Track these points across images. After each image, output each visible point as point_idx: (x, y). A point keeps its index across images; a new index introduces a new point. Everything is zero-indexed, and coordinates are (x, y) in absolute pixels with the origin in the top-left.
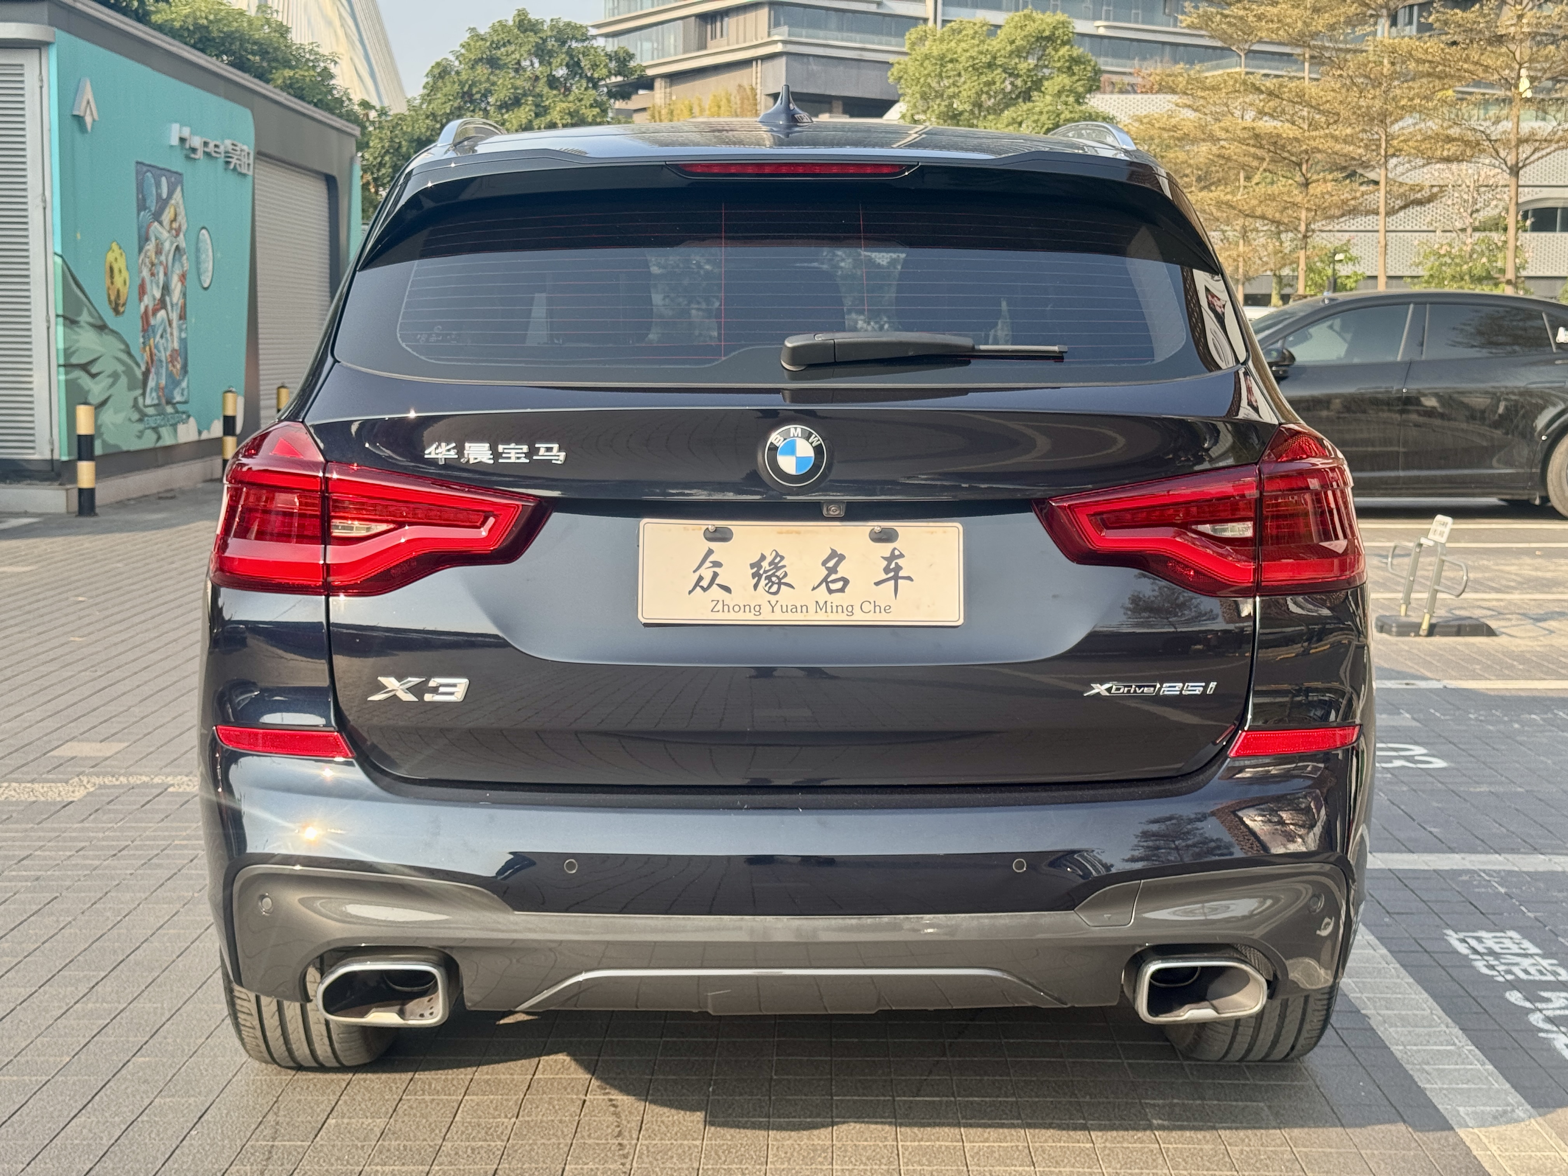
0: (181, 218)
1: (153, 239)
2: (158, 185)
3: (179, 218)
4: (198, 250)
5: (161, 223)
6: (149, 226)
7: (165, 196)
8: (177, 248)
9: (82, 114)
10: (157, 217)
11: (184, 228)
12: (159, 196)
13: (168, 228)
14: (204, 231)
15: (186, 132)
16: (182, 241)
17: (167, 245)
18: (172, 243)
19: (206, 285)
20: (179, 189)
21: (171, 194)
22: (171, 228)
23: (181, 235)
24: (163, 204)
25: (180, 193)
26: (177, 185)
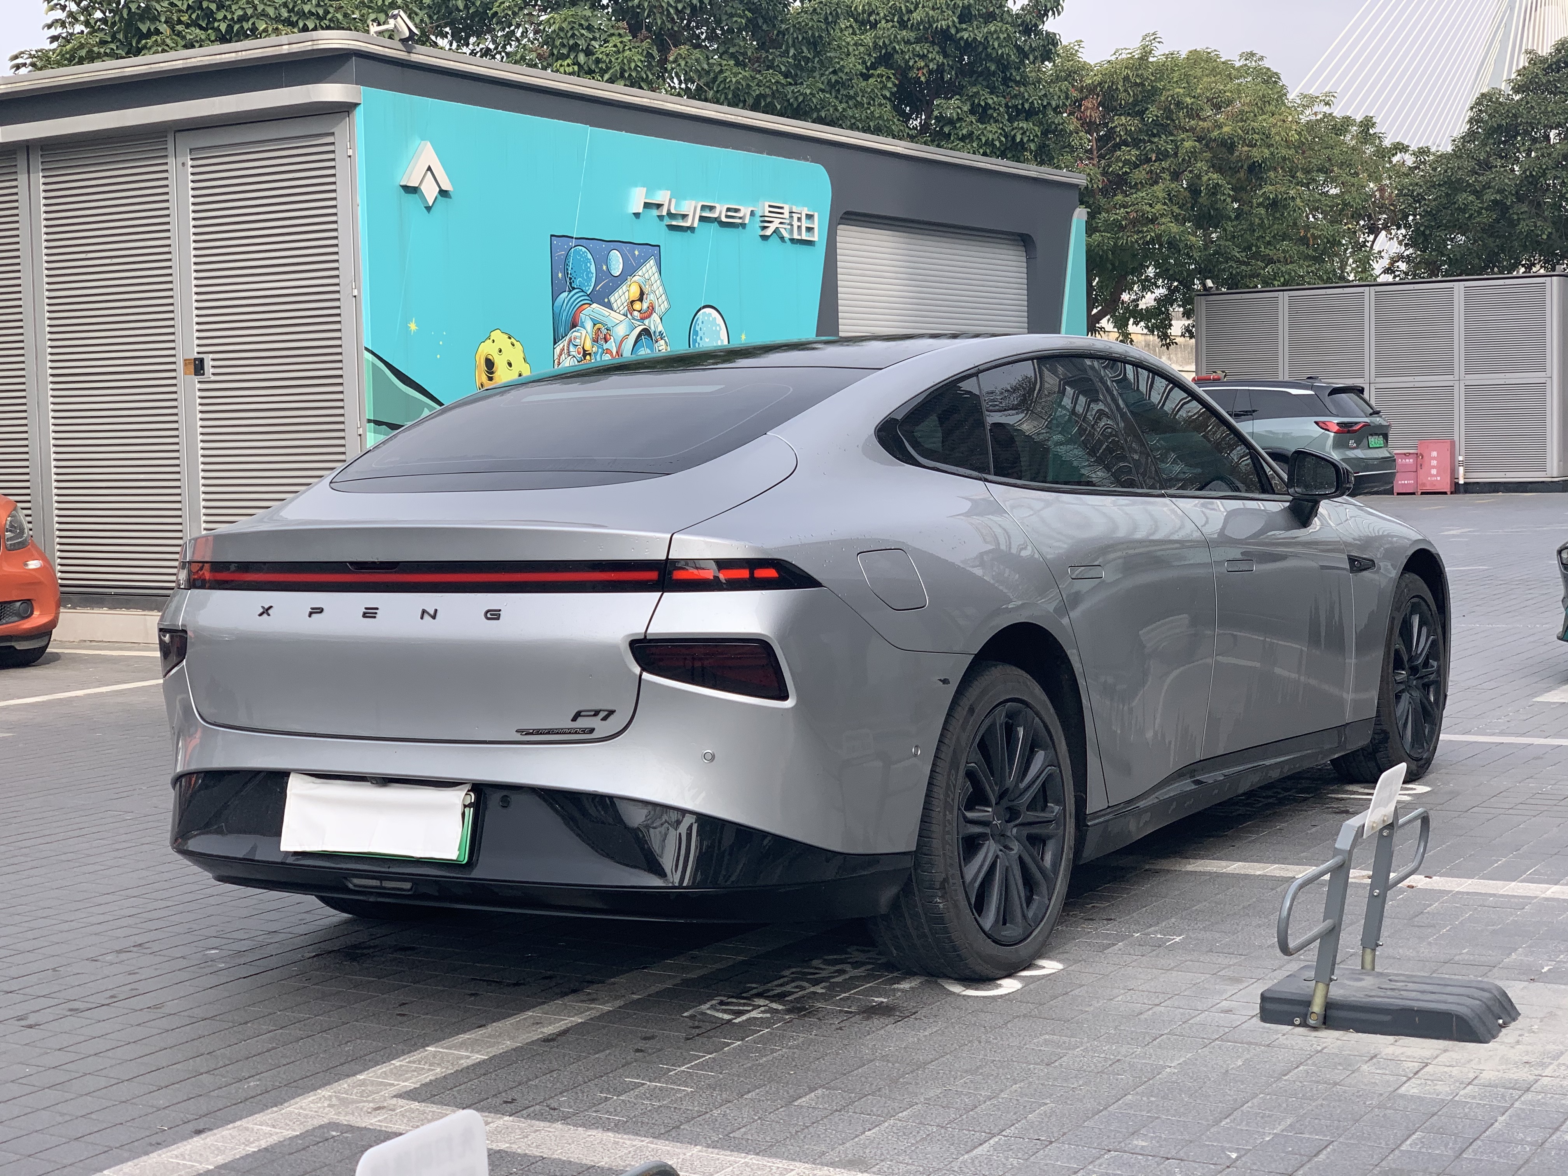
0: (656, 298)
1: (589, 325)
2: (602, 260)
3: (650, 298)
4: (690, 332)
5: (609, 306)
6: (580, 309)
7: (616, 272)
8: (646, 332)
10: (601, 297)
11: (661, 308)
12: (603, 274)
13: (625, 310)
14: (708, 310)
15: (661, 197)
16: (654, 323)
17: (620, 331)
18: (633, 328)
20: (652, 262)
21: (629, 270)
22: (632, 311)
23: (655, 317)
24: (611, 282)
25: (654, 269)
26: (646, 260)
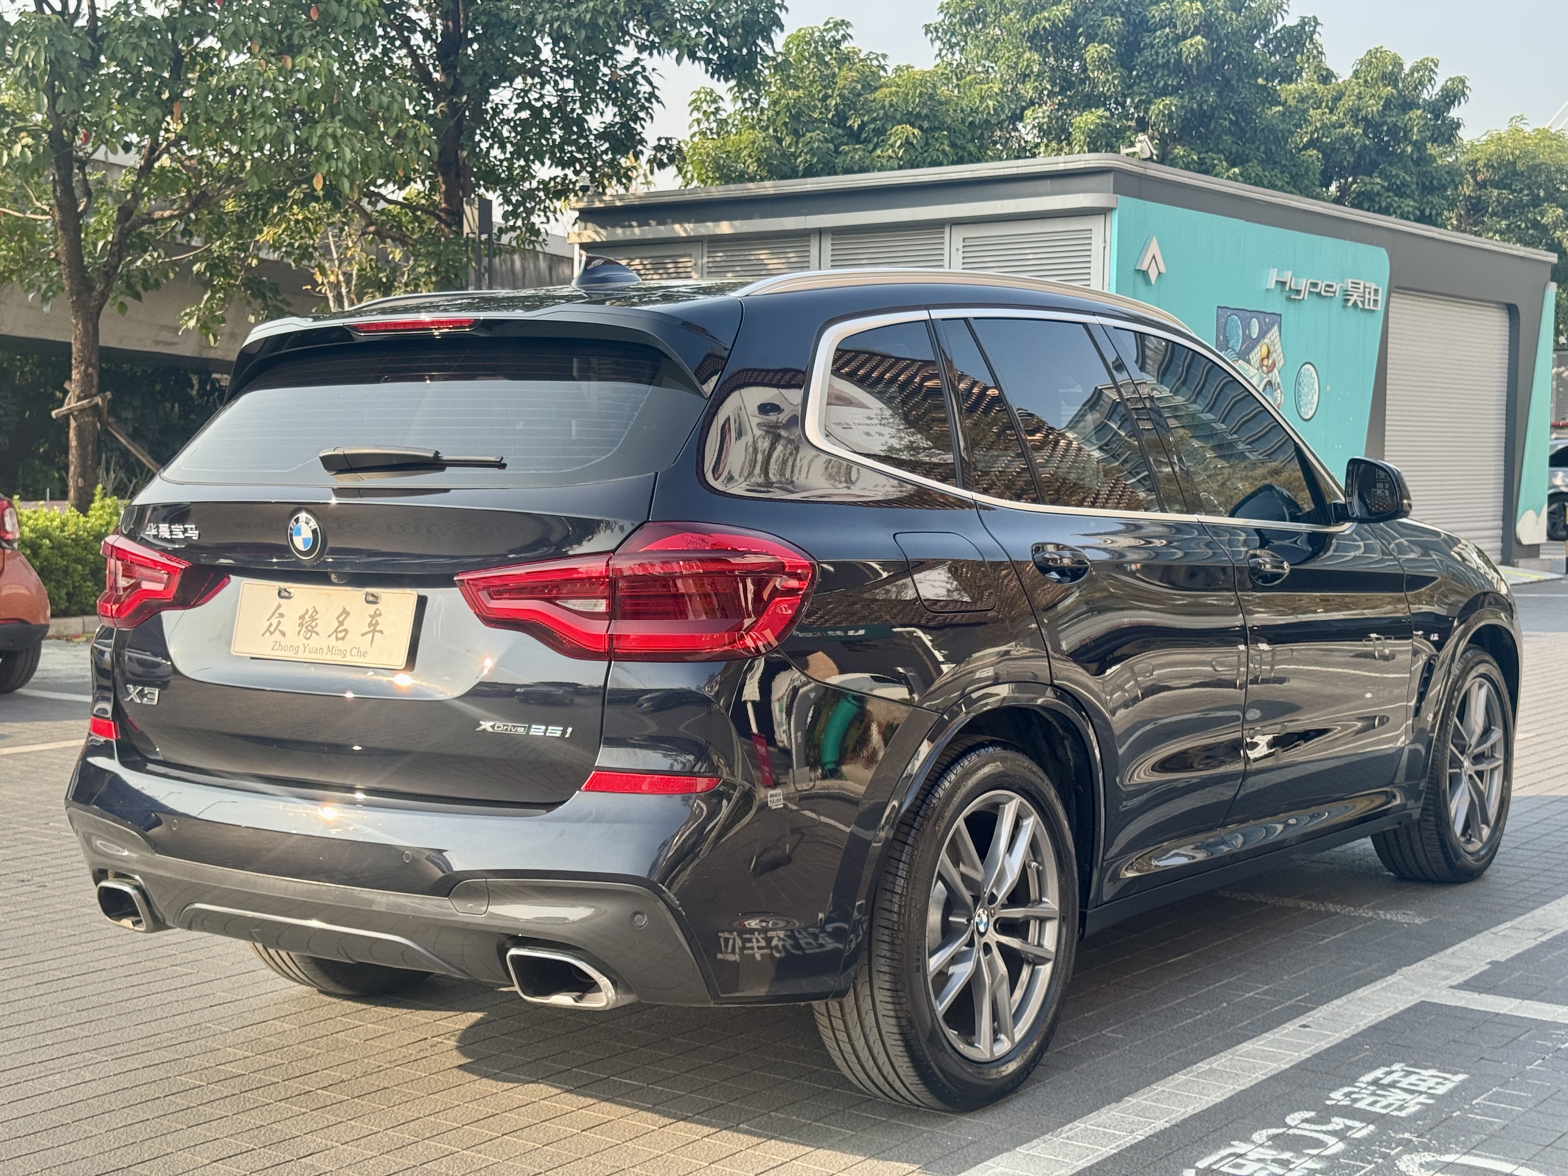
0: (1278, 356)
2: (1247, 326)
3: (1275, 355)
4: (1298, 383)
5: (1247, 362)
7: (1254, 335)
9: (1144, 268)
11: (1279, 365)
12: (1247, 337)
13: (1257, 365)
14: (1308, 366)
15: (1287, 276)
16: (1275, 376)
18: (1262, 380)
19: (1307, 417)
20: (1276, 328)
21: (1263, 334)
22: (1262, 365)
23: (1276, 371)
24: (1251, 344)
25: (1277, 333)
26: (1273, 325)
